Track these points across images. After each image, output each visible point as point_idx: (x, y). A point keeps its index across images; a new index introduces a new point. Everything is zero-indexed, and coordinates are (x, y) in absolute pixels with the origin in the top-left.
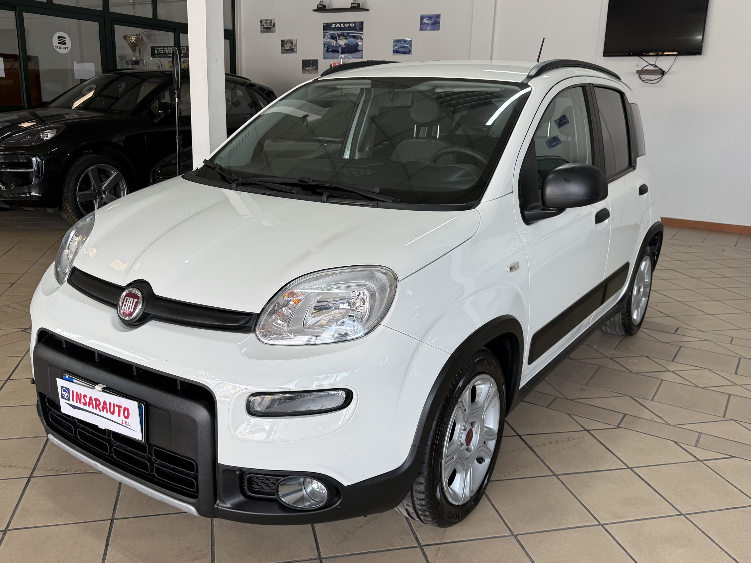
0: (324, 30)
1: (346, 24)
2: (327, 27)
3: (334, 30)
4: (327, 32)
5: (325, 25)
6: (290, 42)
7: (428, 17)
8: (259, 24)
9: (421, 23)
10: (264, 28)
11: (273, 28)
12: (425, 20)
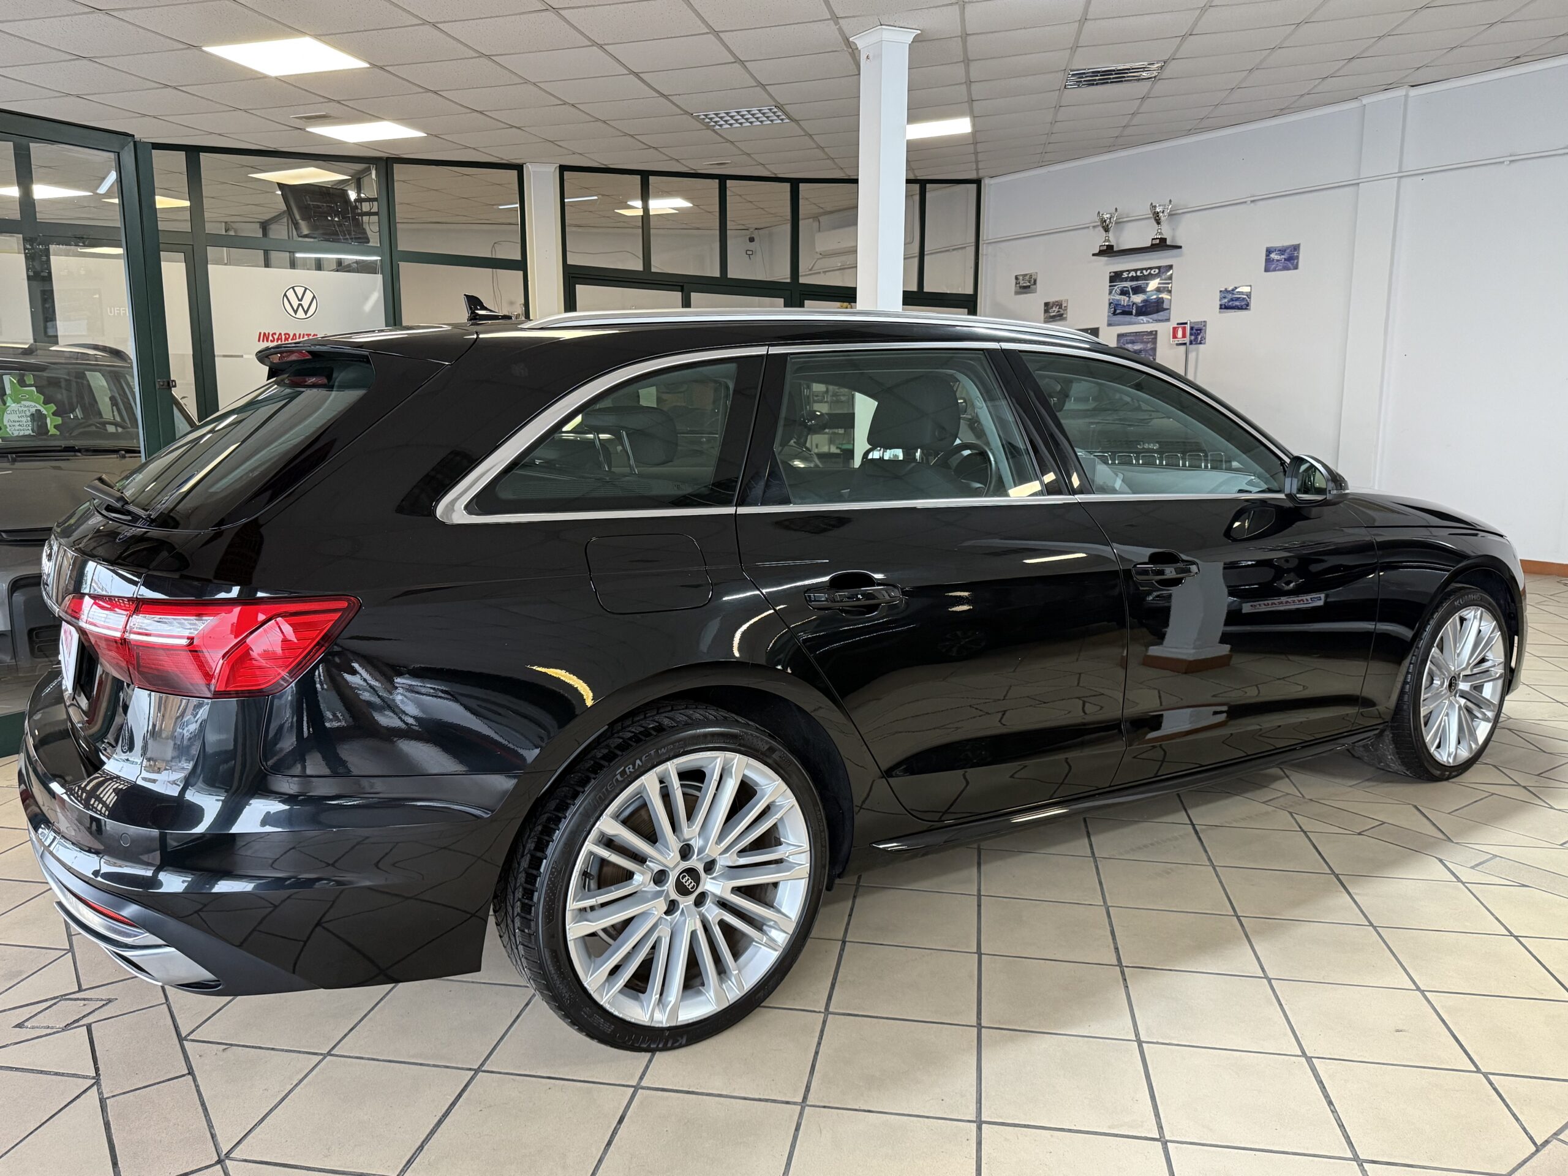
0: (1110, 282)
1: (1144, 271)
2: (1116, 277)
3: (1126, 281)
4: (1115, 286)
5: (1112, 274)
6: (1057, 305)
7: (1280, 250)
8: (1014, 281)
9: (1266, 259)
10: (1020, 287)
11: (1034, 286)
12: (1273, 256)
